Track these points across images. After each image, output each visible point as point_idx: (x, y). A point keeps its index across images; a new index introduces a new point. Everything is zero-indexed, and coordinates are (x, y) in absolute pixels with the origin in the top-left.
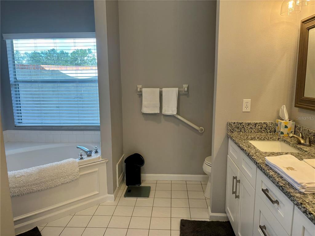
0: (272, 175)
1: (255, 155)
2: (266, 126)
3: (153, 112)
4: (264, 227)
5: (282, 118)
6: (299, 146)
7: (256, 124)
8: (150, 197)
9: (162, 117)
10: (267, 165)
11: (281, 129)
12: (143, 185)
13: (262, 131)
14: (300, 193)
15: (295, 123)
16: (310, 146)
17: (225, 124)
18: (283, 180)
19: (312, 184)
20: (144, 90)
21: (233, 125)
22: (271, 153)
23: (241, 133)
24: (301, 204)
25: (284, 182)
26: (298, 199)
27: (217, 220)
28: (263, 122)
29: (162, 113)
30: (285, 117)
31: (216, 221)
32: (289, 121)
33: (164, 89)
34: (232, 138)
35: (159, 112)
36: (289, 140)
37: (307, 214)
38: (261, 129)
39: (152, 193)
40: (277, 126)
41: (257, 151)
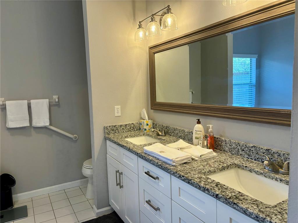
0: (152, 159)
1: (134, 148)
2: (134, 126)
3: (21, 126)
4: (149, 201)
5: (143, 118)
6: (159, 137)
7: (126, 125)
8: (28, 216)
9: (32, 129)
10: (145, 153)
11: (145, 126)
12: (16, 206)
13: (131, 130)
14: (173, 166)
15: (153, 121)
16: (165, 136)
17: (103, 128)
18: (160, 161)
19: (178, 159)
20: (8, 103)
21: (109, 128)
22: (144, 145)
23: (116, 134)
24: (176, 172)
25: (161, 162)
26: (173, 170)
27: (104, 215)
28: (131, 123)
29: (33, 126)
30: (146, 117)
31: (102, 216)
32: (149, 120)
33: (32, 101)
34: (111, 139)
35: (29, 125)
36: (151, 134)
37: (181, 178)
38: (130, 128)
39: (30, 212)
40: (141, 124)
41: (134, 145)
